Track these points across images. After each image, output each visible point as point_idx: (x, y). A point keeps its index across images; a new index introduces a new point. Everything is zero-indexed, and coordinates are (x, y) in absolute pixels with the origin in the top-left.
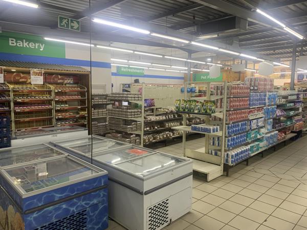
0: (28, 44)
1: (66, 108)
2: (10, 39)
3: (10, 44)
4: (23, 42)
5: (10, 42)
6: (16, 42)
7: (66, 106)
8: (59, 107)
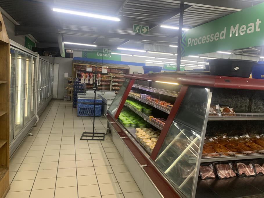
0: (105, 55)
1: (116, 85)
2: (98, 53)
3: (97, 55)
4: (102, 54)
5: (97, 54)
6: (100, 54)
7: (117, 84)
8: (113, 84)
